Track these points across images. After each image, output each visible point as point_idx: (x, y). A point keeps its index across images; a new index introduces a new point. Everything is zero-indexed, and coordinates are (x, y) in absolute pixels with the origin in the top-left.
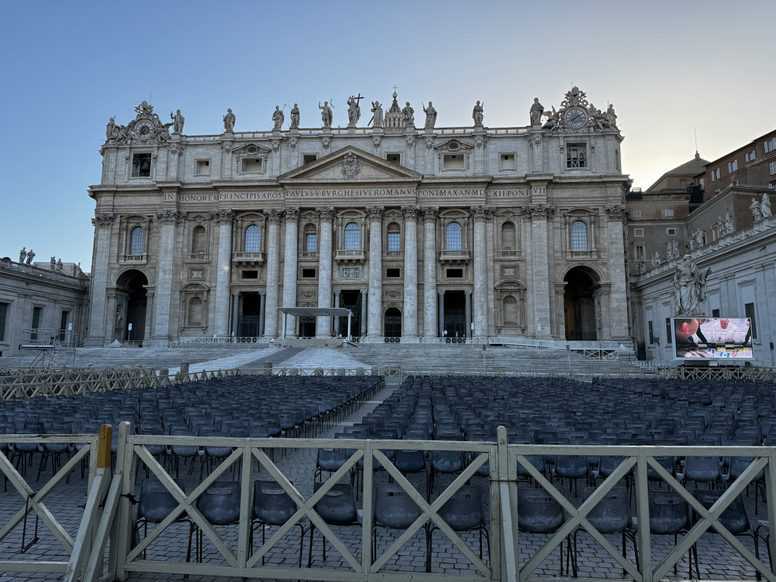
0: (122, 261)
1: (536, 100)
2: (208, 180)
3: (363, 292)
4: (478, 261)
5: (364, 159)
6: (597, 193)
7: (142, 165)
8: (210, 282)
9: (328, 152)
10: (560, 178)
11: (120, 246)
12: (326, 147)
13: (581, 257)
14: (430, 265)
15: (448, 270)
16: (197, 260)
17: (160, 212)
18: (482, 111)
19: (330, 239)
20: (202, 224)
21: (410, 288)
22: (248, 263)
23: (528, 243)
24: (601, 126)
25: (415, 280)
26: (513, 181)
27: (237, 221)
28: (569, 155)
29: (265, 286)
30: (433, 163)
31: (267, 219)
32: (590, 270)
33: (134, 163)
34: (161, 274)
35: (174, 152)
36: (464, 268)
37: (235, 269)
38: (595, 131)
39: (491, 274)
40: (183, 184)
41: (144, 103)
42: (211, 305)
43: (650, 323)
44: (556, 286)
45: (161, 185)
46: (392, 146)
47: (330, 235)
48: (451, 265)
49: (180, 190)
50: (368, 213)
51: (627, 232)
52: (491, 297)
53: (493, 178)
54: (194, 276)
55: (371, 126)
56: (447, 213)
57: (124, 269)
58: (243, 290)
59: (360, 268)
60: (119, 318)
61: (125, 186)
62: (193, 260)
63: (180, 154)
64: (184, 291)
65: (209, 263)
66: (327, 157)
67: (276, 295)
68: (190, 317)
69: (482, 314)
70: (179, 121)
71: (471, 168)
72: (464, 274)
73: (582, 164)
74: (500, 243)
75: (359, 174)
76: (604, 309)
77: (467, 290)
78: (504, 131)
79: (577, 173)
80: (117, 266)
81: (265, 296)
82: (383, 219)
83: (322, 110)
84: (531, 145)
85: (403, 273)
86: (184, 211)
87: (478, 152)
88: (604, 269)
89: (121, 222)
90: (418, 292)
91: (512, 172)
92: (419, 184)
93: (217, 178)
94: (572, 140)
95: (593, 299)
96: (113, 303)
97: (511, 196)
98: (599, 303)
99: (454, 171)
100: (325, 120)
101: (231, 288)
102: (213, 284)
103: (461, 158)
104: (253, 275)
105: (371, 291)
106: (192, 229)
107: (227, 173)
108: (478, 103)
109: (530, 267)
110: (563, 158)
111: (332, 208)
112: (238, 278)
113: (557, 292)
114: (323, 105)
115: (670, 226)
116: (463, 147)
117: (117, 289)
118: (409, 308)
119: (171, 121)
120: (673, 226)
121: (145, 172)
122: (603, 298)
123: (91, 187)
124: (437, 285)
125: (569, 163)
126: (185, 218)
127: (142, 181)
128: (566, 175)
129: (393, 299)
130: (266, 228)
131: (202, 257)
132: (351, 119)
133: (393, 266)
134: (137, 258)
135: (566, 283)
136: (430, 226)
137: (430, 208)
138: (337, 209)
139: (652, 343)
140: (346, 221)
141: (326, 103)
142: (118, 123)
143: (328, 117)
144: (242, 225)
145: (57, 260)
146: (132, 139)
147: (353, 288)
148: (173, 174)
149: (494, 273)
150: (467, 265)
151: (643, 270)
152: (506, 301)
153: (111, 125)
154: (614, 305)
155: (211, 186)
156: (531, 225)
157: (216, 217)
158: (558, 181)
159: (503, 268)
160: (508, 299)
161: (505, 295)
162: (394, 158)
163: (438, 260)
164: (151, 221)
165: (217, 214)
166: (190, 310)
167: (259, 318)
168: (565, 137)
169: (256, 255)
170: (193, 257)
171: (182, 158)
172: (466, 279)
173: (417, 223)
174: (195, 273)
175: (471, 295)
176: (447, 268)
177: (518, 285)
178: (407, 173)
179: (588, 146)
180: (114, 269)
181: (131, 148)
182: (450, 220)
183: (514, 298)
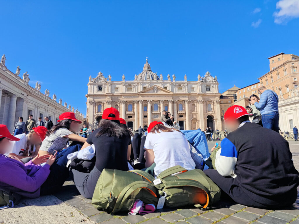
0: (96, 113)
2: (118, 93)
4: (187, 113)
5: (159, 88)
6: (213, 97)
7: (100, 88)
11: (96, 109)
12: (149, 85)
13: (210, 112)
15: (179, 116)
19: (151, 108)
20: (117, 104)
22: (130, 114)
23: (198, 109)
24: (214, 81)
26: (195, 94)
27: (127, 103)
29: (134, 120)
31: (134, 103)
32: (212, 116)
33: (98, 88)
36: (183, 115)
37: (126, 114)
44: (205, 119)
45: (107, 94)
46: (165, 85)
48: (180, 114)
49: (112, 96)
50: (160, 102)
52: (190, 122)
53: (190, 94)
56: (179, 101)
57: (97, 116)
58: (129, 121)
61: (96, 94)
63: (111, 86)
66: (149, 88)
67: (137, 122)
69: (188, 126)
74: (192, 108)
75: (158, 92)
77: (184, 121)
79: (209, 92)
80: (95, 115)
81: (134, 122)
82: (163, 103)
84: (198, 86)
87: (186, 87)
88: (215, 115)
91: (194, 92)
92: (173, 94)
93: (121, 93)
95: (213, 122)
97: (194, 97)
99: (180, 91)
104: (131, 117)
106: (115, 105)
107: (124, 92)
109: (199, 115)
110: (205, 88)
111: (151, 100)
112: (127, 118)
113: (205, 121)
116: (182, 85)
121: (101, 90)
122: (216, 122)
124: (177, 119)
125: (207, 90)
126: (113, 102)
127: (100, 93)
128: (206, 93)
130: (134, 105)
134: (100, 113)
135: (207, 119)
136: (175, 105)
137: (175, 101)
140: (154, 103)
146: (97, 82)
148: (110, 91)
149: (191, 116)
154: (218, 124)
156: (199, 105)
159: (193, 115)
161: (193, 122)
162: (166, 88)
165: (122, 102)
168: (206, 84)
169: (132, 112)
172: (184, 118)
173: (172, 104)
179: (211, 86)
181: (97, 84)
182: (180, 103)
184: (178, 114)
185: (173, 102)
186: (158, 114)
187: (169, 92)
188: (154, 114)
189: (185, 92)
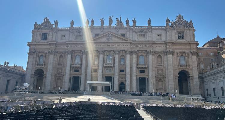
0: (36, 66)
1: (167, 18)
2: (65, 41)
3: (113, 77)
4: (150, 67)
5: (114, 35)
6: (188, 47)
7: (44, 36)
8: (64, 73)
9: (102, 33)
10: (176, 42)
11: (36, 61)
12: (102, 31)
13: (183, 67)
14: (134, 68)
15: (140, 70)
16: (60, 66)
17: (49, 51)
18: (151, 21)
19: (102, 60)
20: (62, 55)
21: (128, 76)
22: (76, 67)
23: (166, 62)
24: (188, 26)
25: (129, 73)
26: (161, 43)
27: (73, 54)
28: (178, 35)
29: (81, 75)
30: (135, 37)
31: (83, 53)
32: (186, 72)
33: (42, 36)
34: (48, 70)
35: (55, 33)
36: (145, 70)
37: (71, 69)
38: (186, 28)
39: (154, 72)
40: (57, 42)
41: (46, 18)
42: (64, 81)
43: (207, 89)
44: (176, 76)
45: (50, 42)
46: (122, 31)
47: (102, 58)
48: (141, 69)
49: (56, 44)
50: (114, 52)
51: (197, 60)
52: (154, 80)
53: (154, 42)
54: (59, 71)
55: (116, 25)
56: (140, 52)
57: (37, 69)
58: (74, 76)
59: (112, 69)
60: (34, 84)
61: (39, 43)
62: (59, 66)
63: (57, 33)
64: (55, 76)
65: (64, 67)
66: (102, 34)
67: (84, 77)
68: (57, 84)
69: (152, 85)
70: (57, 23)
71: (147, 38)
72: (145, 72)
73: (183, 38)
74: (157, 62)
75: (112, 40)
76: (191, 84)
77: (146, 77)
78: (158, 28)
79: (181, 40)
80: (35, 67)
81: (81, 78)
82: (119, 54)
83: (101, 21)
84: (166, 32)
85: (126, 71)
86: (57, 51)
87: (149, 33)
88: (191, 71)
89: (37, 54)
90: (130, 77)
91: (161, 40)
92: (131, 43)
93: (68, 40)
94: (179, 31)
95: (187, 81)
96: (33, 79)
97: (160, 47)
98: (189, 82)
99: (142, 39)
100: (101, 23)
101: (70, 75)
102: (64, 74)
103: (144, 35)
104: (77, 71)
105: (115, 77)
106: (59, 56)
107: (71, 39)
108: (149, 19)
109: (167, 70)
110: (177, 36)
111: (103, 50)
112: (72, 72)
113: (176, 79)
114: (101, 19)
115: (211, 58)
116: (145, 32)
117: (34, 75)
118: (128, 82)
119: (54, 23)
120: (212, 58)
121: (45, 39)
122: (191, 81)
123: (28, 43)
124: (137, 75)
125: (178, 37)
126: (57, 53)
127: (44, 41)
128: (178, 41)
129: (122, 80)
130: (82, 56)
131: (61, 65)
132: (110, 23)
133: (122, 69)
134: (41, 65)
135: (179, 76)
136: (134, 56)
137: (134, 50)
138: (105, 51)
139: (208, 96)
140: (108, 54)
141: (102, 19)
142: (38, 24)
143: (102, 22)
144: (74, 55)
145: (16, 65)
146: (42, 28)
147: (109, 76)
148: (54, 39)
149: (155, 72)
150: (146, 69)
151: (204, 72)
152: (159, 81)
153: (36, 24)
154: (195, 83)
155: (65, 43)
156: (167, 57)
157: (66, 53)
158: (175, 43)
159: (158, 70)
160: (160, 80)
161: (159, 79)
162: (123, 35)
163: (137, 67)
164: (46, 54)
165: (67, 52)
166: (57, 82)
167: (78, 85)
168: (177, 30)
169: (79, 64)
170: (59, 65)
171: (57, 34)
172: (146, 73)
173: (130, 55)
174: (59, 70)
175: (148, 79)
176: (139, 70)
177: (163, 76)
178: (127, 40)
179: (184, 32)
180: (34, 68)
181: (41, 31)
182: (141, 55)
183: (162, 80)
184: (138, 69)
185: (131, 53)
186: (111, 67)
187: (126, 40)
188: (106, 67)
189: (147, 40)
